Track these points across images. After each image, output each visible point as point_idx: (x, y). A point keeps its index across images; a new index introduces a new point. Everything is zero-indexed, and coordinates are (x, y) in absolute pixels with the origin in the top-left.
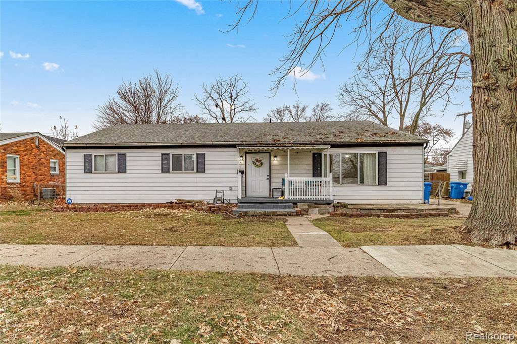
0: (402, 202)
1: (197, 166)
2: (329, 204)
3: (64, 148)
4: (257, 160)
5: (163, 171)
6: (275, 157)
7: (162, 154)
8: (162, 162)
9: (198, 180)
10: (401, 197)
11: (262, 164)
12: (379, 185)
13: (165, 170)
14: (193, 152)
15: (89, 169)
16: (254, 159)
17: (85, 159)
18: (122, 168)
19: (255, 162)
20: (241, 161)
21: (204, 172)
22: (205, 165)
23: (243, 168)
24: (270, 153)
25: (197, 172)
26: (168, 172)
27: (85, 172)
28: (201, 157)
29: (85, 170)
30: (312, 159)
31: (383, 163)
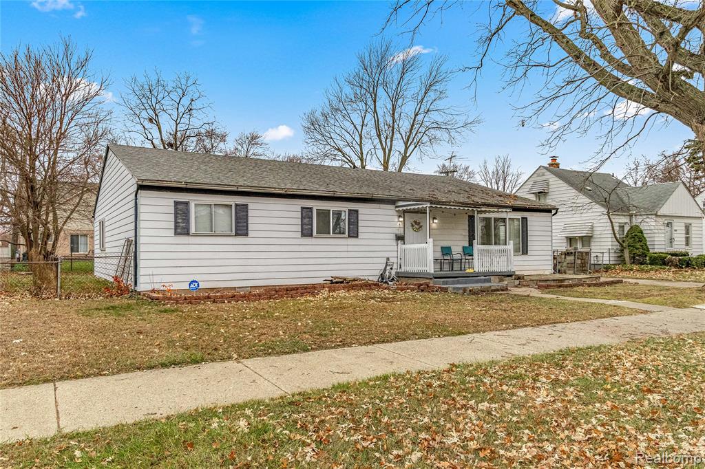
0: (538, 272)
1: (349, 228)
2: (511, 276)
4: (415, 222)
5: (303, 235)
6: (434, 218)
7: (303, 208)
8: (302, 220)
9: (350, 248)
11: (420, 227)
12: (522, 254)
13: (306, 233)
14: (344, 207)
15: (183, 228)
16: (412, 221)
17: (176, 209)
18: (241, 228)
19: (414, 224)
20: (400, 223)
21: (357, 237)
22: (358, 226)
23: (401, 232)
25: (349, 236)
26: (311, 235)
27: (176, 234)
28: (354, 214)
29: (176, 229)
30: (468, 223)
31: (525, 230)
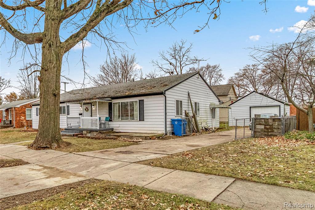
0: (153, 132)
1: (67, 112)
2: (97, 131)
3: (31, 106)
4: (86, 108)
6: (94, 106)
10: (152, 129)
11: (88, 110)
12: (140, 120)
20: (81, 109)
21: (69, 115)
22: (69, 111)
24: (91, 104)
28: (68, 107)
30: (108, 106)
31: (141, 107)
